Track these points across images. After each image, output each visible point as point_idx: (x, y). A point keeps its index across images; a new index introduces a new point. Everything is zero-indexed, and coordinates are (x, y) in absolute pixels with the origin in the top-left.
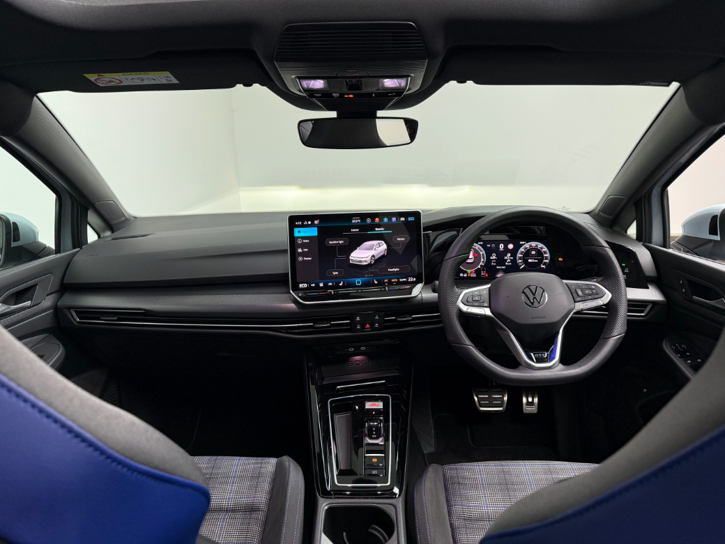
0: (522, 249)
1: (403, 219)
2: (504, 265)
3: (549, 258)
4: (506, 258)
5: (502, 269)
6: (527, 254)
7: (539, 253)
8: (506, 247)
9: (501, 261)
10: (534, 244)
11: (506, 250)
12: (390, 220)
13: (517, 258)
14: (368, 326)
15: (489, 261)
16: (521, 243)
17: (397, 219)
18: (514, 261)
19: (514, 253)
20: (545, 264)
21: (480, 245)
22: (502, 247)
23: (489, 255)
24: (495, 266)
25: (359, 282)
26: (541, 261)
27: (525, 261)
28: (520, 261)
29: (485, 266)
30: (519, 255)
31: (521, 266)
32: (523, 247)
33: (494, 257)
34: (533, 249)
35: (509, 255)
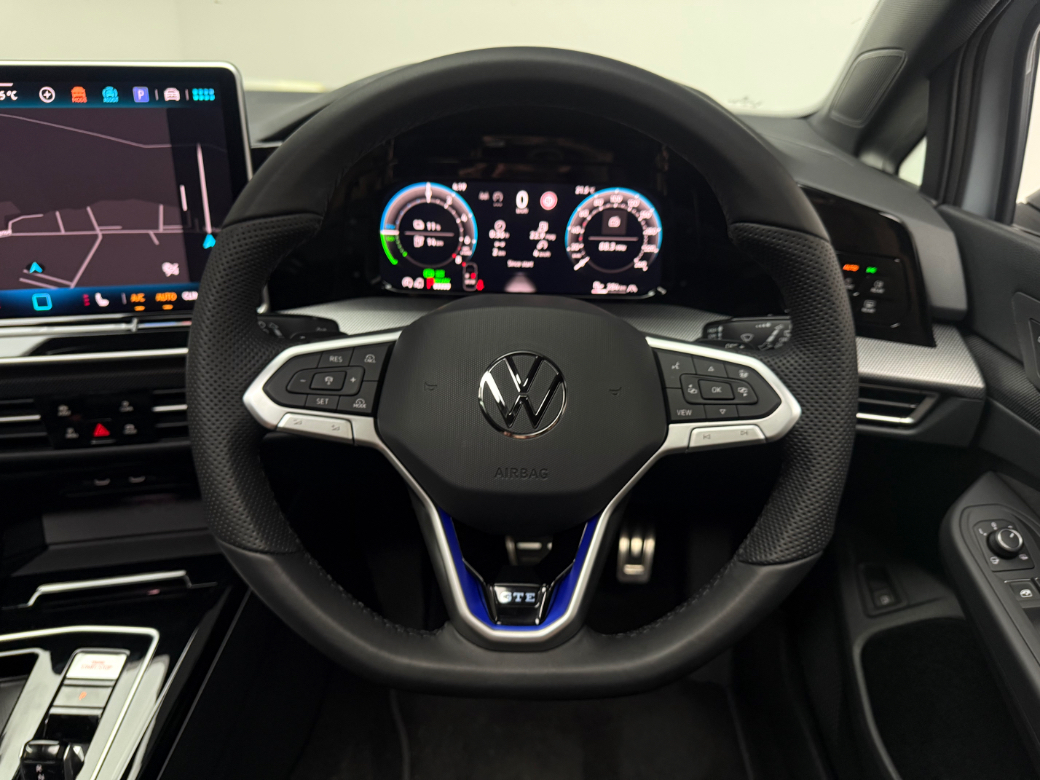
0: (582, 212)
1: (172, 94)
2: (530, 258)
3: (659, 240)
4: (533, 236)
5: (521, 269)
6: (596, 226)
7: (632, 226)
8: (534, 203)
9: (519, 245)
10: (616, 195)
11: (536, 213)
12: (126, 94)
13: (568, 238)
14: (100, 430)
15: (485, 244)
16: (579, 190)
17: (152, 94)
18: (558, 247)
19: (558, 221)
20: (646, 257)
21: (460, 193)
22: (522, 200)
23: (485, 226)
24: (504, 260)
25: (42, 302)
26: (634, 249)
27: (591, 248)
28: (576, 247)
29: (474, 258)
30: (573, 229)
31: (577, 261)
32: (586, 203)
33: (499, 231)
34: (612, 212)
35: (544, 226)
